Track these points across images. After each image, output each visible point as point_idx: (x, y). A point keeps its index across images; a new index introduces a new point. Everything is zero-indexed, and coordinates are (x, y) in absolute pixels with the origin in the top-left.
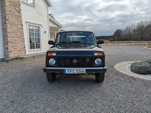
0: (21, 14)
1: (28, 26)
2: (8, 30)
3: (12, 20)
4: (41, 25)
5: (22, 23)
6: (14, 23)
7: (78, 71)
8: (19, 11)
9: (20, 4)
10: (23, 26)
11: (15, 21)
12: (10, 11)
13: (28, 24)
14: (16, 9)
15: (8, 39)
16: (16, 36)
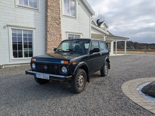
0: (60, 25)
1: (68, 35)
2: (48, 40)
3: (52, 31)
4: (82, 34)
5: (61, 33)
6: (54, 33)
7: (44, 76)
8: (59, 24)
9: (60, 18)
10: (61, 36)
11: (54, 32)
12: (51, 25)
13: (68, 34)
14: (56, 22)
15: (48, 46)
16: (54, 44)
